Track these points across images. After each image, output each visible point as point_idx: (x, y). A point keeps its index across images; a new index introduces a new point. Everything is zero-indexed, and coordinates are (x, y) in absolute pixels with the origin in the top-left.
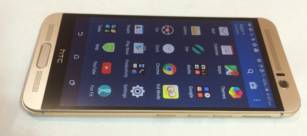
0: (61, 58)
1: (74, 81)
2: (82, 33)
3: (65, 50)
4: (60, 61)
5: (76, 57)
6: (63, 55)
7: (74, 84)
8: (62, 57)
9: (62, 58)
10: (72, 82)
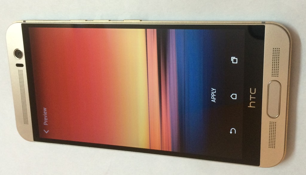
0: (253, 96)
1: (233, 63)
2: (231, 133)
3: (249, 107)
4: (253, 91)
5: (234, 96)
6: (250, 100)
7: (233, 58)
8: (251, 97)
9: (251, 95)
10: (235, 61)
